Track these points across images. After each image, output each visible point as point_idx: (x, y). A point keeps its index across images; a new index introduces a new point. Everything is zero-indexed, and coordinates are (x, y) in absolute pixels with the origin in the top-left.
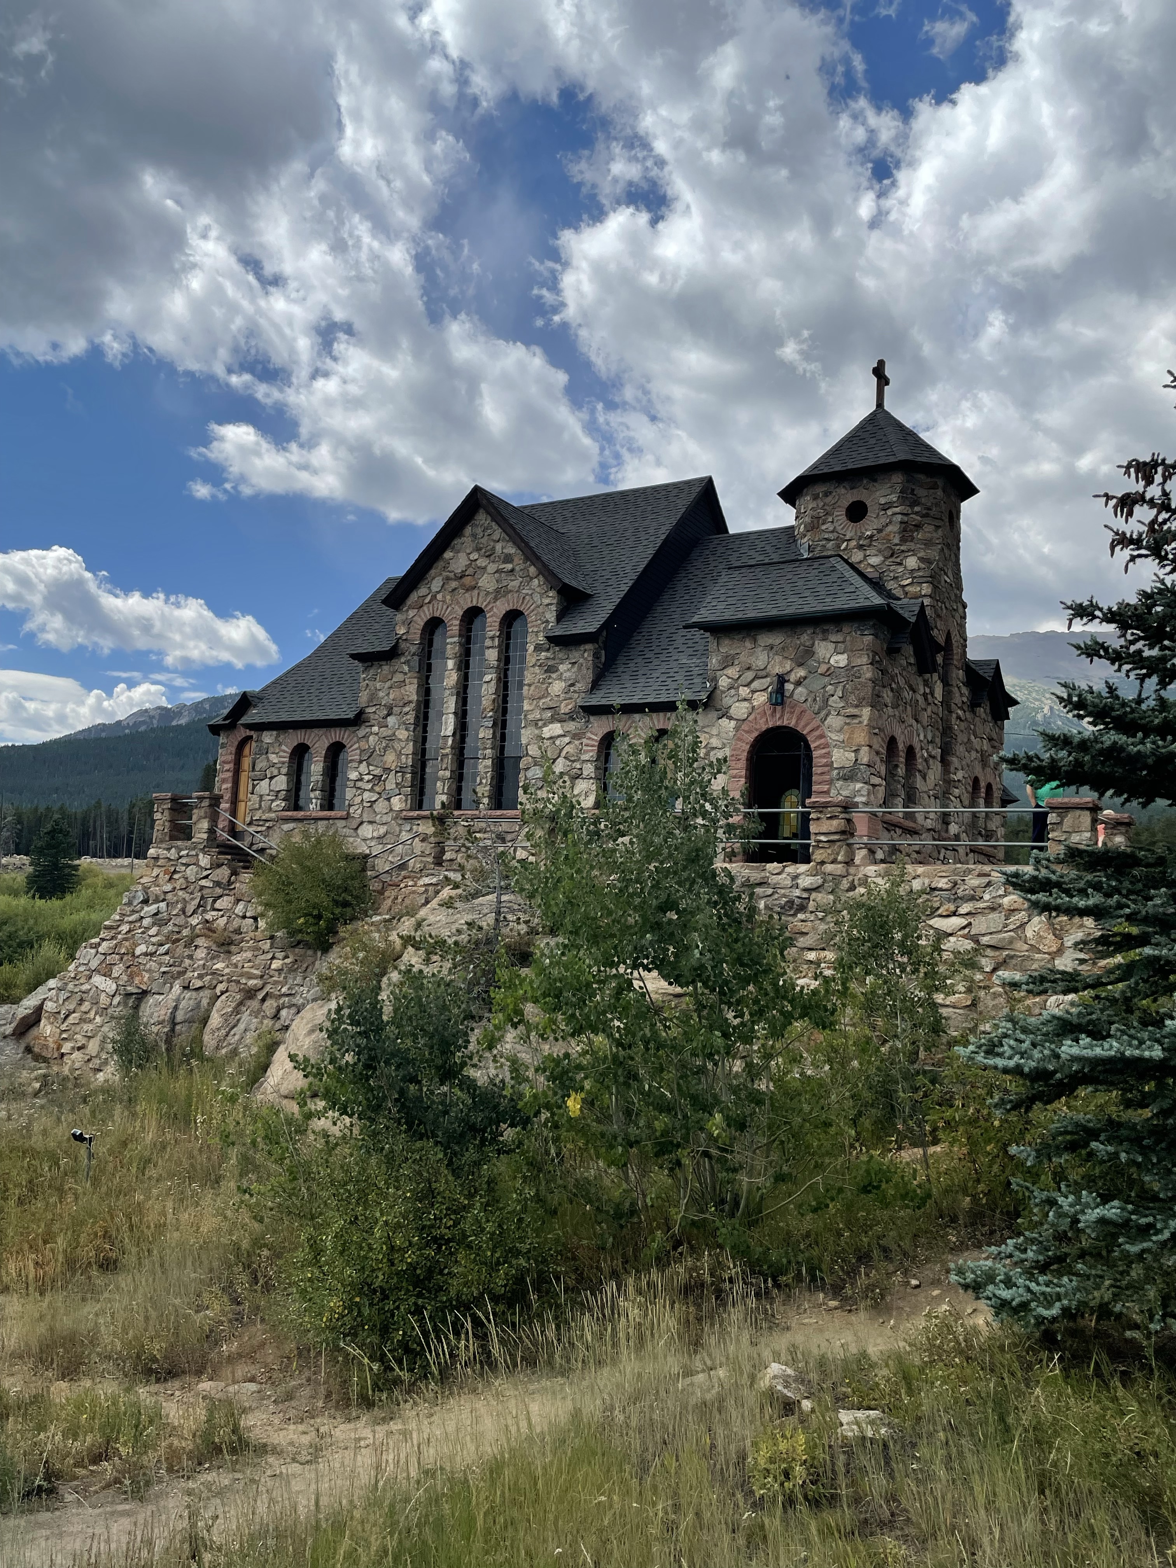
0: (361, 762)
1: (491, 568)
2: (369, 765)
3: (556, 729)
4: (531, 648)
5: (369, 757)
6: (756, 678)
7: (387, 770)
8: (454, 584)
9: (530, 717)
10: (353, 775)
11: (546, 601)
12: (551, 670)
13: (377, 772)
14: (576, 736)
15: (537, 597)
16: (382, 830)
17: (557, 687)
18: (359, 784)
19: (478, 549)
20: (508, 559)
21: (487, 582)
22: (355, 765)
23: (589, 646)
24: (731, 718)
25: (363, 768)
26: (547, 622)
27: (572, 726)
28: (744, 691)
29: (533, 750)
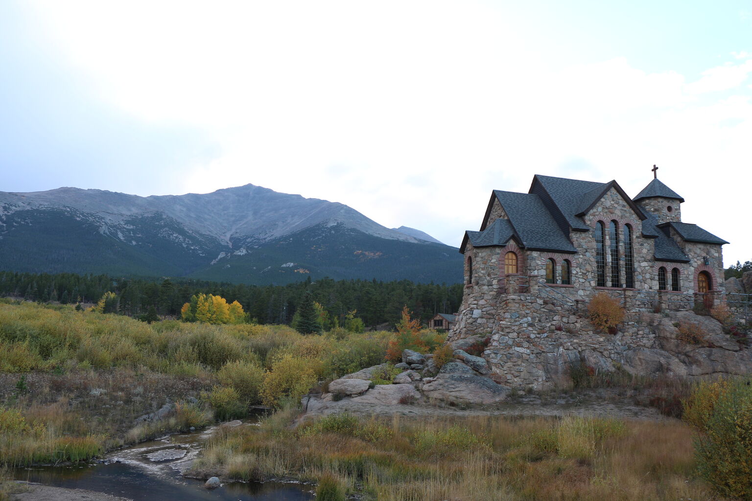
0: (577, 267)
1: (619, 208)
2: (580, 269)
3: (644, 264)
4: (634, 237)
5: (579, 266)
6: (698, 256)
7: (588, 271)
8: (606, 210)
9: (637, 259)
10: (574, 272)
11: (639, 223)
12: (642, 245)
13: (584, 272)
14: (652, 267)
15: (635, 221)
16: (588, 293)
17: (645, 251)
18: (577, 275)
19: (613, 200)
20: (624, 206)
21: (618, 212)
22: (575, 268)
23: (653, 240)
24: (693, 267)
25: (578, 270)
26: (639, 229)
27: (650, 264)
28: (695, 259)
29: (639, 270)
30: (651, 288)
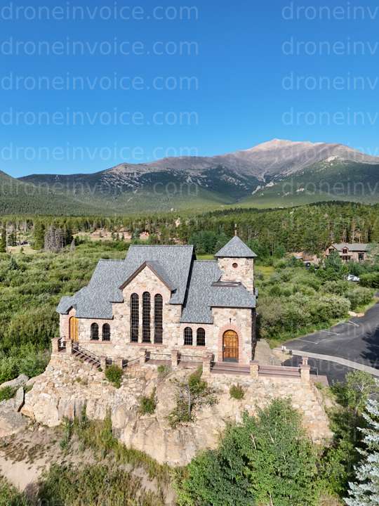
1: (151, 282)
2: (117, 330)
3: (172, 325)
4: (163, 304)
7: (123, 332)
8: (140, 285)
9: (166, 321)
10: (112, 333)
11: (167, 293)
12: (170, 310)
13: (120, 332)
17: (172, 315)
18: (114, 335)
19: (146, 277)
20: (156, 280)
21: (150, 286)
22: (113, 330)
23: (180, 306)
24: (218, 327)
26: (168, 298)
27: (177, 325)
28: (221, 321)
29: (166, 330)
30: (177, 344)
